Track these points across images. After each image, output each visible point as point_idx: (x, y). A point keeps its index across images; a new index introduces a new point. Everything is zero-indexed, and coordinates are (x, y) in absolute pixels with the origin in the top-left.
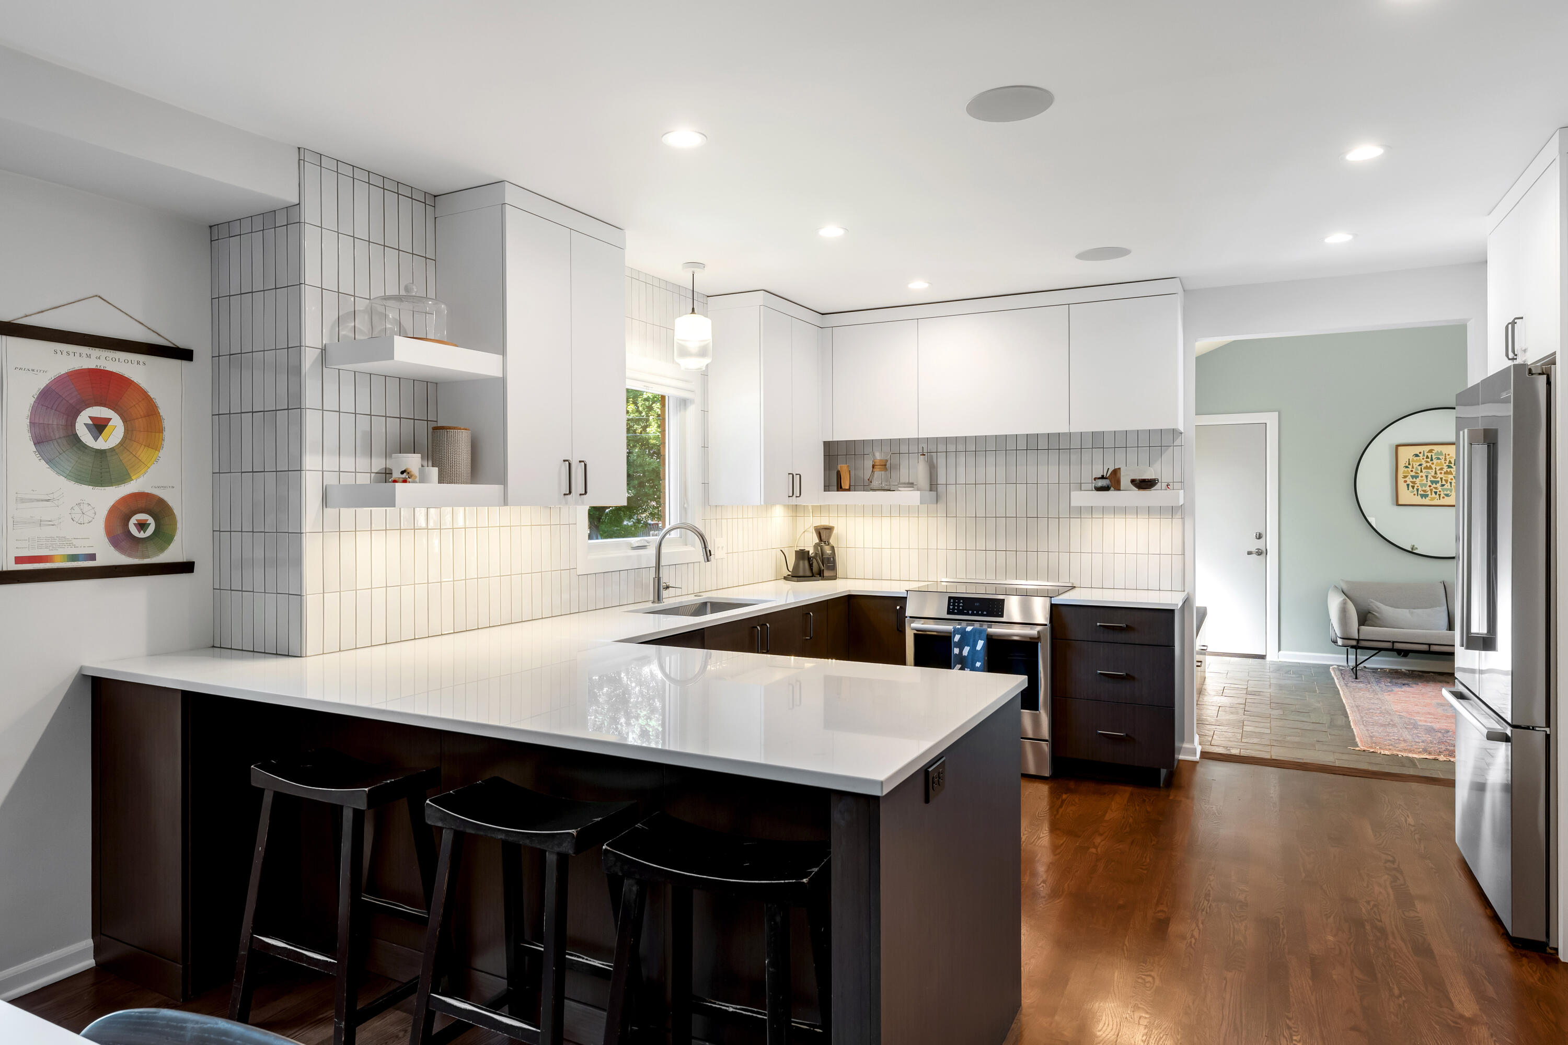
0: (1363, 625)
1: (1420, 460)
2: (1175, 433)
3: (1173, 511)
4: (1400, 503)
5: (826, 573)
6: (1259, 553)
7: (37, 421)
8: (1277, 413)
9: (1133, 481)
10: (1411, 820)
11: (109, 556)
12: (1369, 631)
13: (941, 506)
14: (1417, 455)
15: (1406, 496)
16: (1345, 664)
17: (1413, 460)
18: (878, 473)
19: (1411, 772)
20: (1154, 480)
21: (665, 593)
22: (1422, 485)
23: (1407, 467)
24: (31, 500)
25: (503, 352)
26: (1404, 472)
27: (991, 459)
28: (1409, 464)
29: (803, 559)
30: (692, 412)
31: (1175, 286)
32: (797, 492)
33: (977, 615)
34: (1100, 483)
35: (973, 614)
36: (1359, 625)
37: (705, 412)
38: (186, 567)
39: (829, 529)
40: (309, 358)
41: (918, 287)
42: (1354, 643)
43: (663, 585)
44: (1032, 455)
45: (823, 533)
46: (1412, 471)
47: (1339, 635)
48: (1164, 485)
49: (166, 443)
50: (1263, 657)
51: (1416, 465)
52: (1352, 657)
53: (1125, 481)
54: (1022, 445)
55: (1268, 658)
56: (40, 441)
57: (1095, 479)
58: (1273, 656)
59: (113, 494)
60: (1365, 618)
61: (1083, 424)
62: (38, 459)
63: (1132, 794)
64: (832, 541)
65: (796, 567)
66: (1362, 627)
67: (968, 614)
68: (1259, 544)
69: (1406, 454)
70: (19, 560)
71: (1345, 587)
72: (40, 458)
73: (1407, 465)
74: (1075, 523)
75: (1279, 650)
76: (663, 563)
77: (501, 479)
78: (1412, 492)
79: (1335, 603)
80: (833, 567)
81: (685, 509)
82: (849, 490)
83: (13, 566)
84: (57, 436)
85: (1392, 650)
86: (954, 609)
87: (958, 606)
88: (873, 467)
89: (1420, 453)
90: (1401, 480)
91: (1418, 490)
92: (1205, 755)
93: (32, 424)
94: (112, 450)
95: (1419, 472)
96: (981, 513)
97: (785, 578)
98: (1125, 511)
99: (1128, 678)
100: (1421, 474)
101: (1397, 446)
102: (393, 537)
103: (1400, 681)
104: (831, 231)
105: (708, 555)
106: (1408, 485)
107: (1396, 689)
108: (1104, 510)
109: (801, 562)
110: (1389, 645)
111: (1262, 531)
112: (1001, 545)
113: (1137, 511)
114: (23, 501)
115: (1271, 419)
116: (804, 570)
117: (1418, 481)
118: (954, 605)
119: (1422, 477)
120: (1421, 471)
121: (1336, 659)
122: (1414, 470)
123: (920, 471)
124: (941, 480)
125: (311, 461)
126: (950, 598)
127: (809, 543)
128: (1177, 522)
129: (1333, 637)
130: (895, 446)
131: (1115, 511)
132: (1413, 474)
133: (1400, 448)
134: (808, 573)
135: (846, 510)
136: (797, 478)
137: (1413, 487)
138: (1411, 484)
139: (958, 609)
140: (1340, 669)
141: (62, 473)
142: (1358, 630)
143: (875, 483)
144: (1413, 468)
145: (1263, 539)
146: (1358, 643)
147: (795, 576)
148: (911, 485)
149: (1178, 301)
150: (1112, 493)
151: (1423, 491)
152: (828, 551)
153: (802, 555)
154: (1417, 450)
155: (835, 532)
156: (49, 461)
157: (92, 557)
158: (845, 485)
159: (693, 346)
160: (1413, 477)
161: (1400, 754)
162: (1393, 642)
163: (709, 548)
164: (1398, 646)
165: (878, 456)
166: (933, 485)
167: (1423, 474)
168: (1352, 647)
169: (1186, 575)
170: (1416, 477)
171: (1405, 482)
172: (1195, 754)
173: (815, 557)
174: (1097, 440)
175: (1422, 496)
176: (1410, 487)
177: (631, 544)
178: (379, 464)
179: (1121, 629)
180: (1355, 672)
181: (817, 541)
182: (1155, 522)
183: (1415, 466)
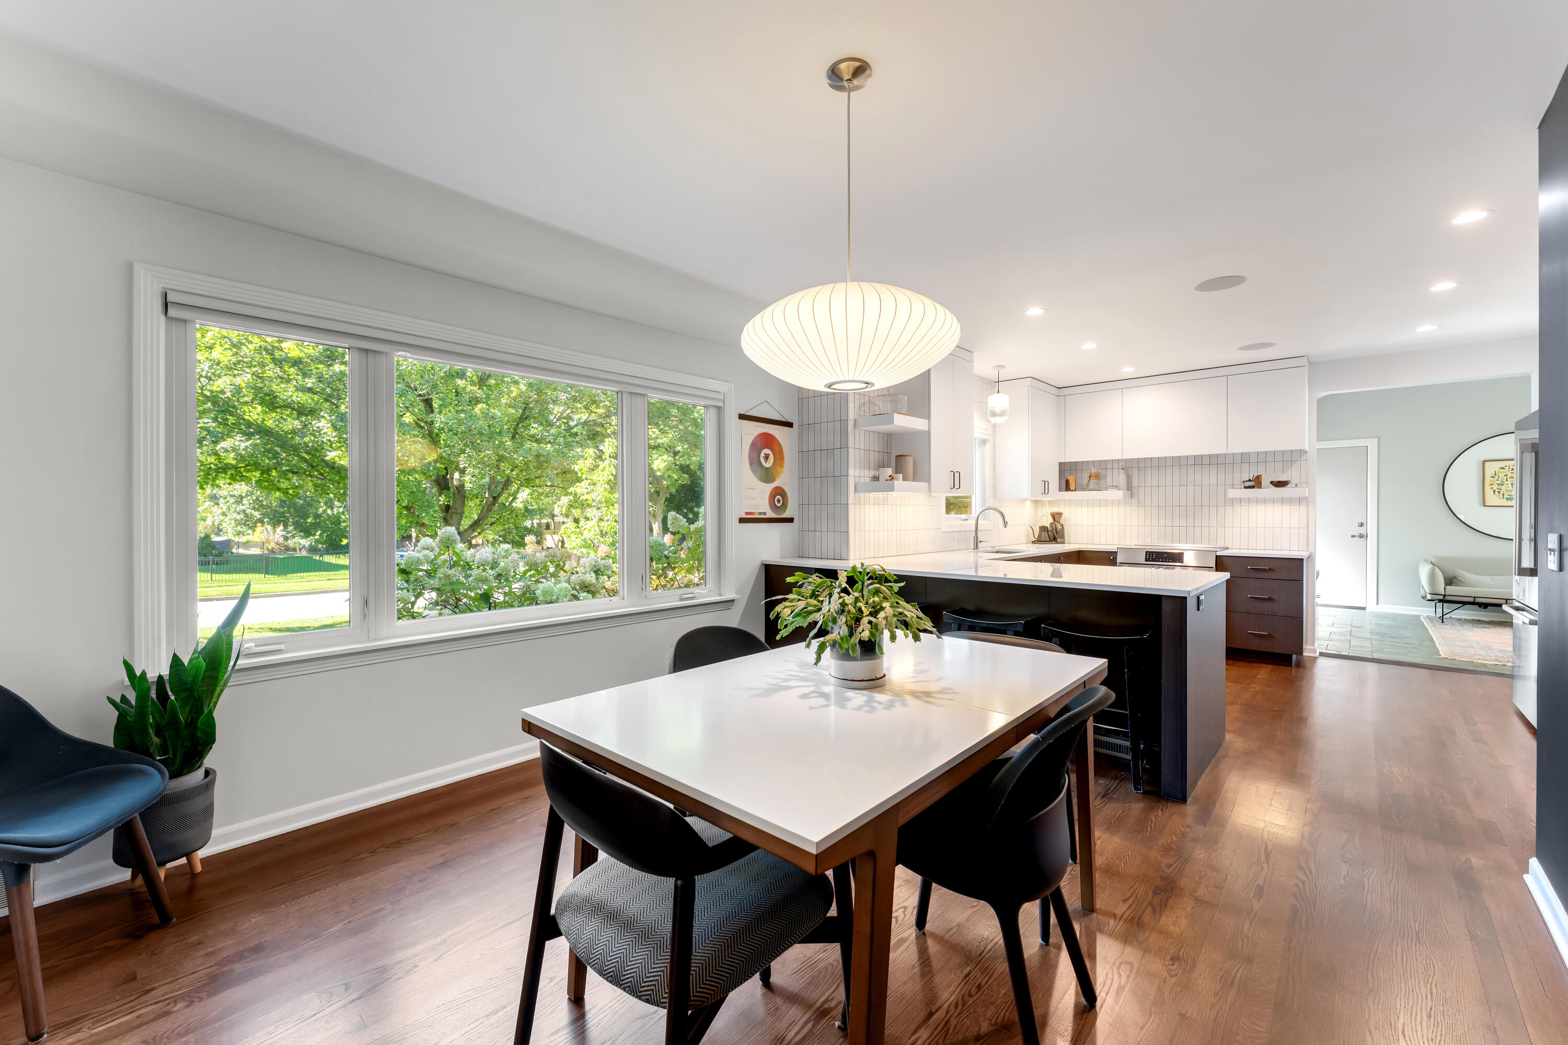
0: (1450, 585)
1: (1506, 472)
2: (1302, 452)
3: (1300, 500)
4: (1486, 505)
5: (1059, 540)
6: (1361, 536)
7: (750, 455)
8: (1377, 439)
9: (1271, 482)
10: (1480, 691)
11: (771, 514)
12: (1452, 590)
13: (1134, 500)
14: (1502, 468)
15: (1491, 499)
16: (1434, 615)
17: (1499, 471)
18: (1092, 481)
19: (1483, 670)
20: (1288, 481)
21: (980, 545)
22: (1507, 491)
23: (1493, 477)
24: (748, 487)
25: (929, 418)
26: (1491, 481)
27: (1169, 471)
28: (1496, 475)
29: (1044, 531)
30: (988, 447)
31: (1303, 361)
32: (1047, 492)
33: (1165, 562)
34: (1248, 484)
35: (1162, 561)
36: (1446, 585)
37: (994, 446)
38: (790, 520)
39: (1060, 514)
40: (851, 424)
41: (1128, 370)
42: (1441, 597)
43: (979, 540)
44: (1198, 468)
45: (1056, 517)
46: (1498, 480)
47: (1428, 591)
48: (1294, 485)
49: (785, 465)
50: (1364, 609)
51: (1502, 475)
52: (1439, 610)
53: (1265, 481)
54: (1191, 462)
55: (1368, 609)
56: (751, 463)
57: (1244, 482)
58: (1372, 607)
59: (771, 486)
60: (1450, 581)
61: (1237, 448)
62: (751, 471)
63: (1272, 668)
64: (1062, 522)
65: (1040, 536)
66: (1448, 587)
67: (1159, 561)
68: (1362, 530)
69: (1491, 468)
70: (747, 513)
71: (1434, 560)
73: (1493, 475)
74: (1229, 509)
75: (1377, 604)
76: (979, 529)
77: (928, 481)
78: (1498, 496)
79: (1424, 571)
80: (1063, 537)
81: (984, 500)
82: (1075, 490)
83: (744, 516)
84: (756, 461)
85: (1473, 603)
86: (1149, 558)
87: (1152, 557)
88: (1090, 477)
89: (1506, 466)
90: (1487, 487)
91: (1503, 495)
92: (1322, 654)
94: (770, 467)
95: (1505, 481)
96: (1162, 504)
97: (1033, 542)
98: (1265, 501)
99: (1270, 599)
100: (1507, 482)
101: (1484, 462)
102: (877, 506)
103: (1481, 625)
104: (1089, 346)
105: (1005, 524)
106: (1494, 491)
107: (1476, 629)
108: (1249, 501)
109: (1043, 533)
110: (1471, 600)
111: (1364, 521)
112: (1176, 523)
113: (1273, 501)
114: (746, 487)
115: (1372, 444)
116: (1045, 537)
117: (1503, 488)
118: (1149, 556)
119: (1507, 484)
120: (1507, 480)
121: (1426, 611)
122: (1500, 479)
123: (1122, 479)
124: (1135, 484)
125: (851, 472)
126: (1146, 552)
127: (1047, 521)
128: (1303, 508)
129: (1423, 593)
130: (1103, 464)
131: (1257, 501)
132: (1499, 482)
133: (1486, 463)
134: (1048, 539)
135: (1070, 502)
136: (1047, 483)
137: (1499, 492)
138: (1497, 490)
139: (1152, 558)
140: (1430, 619)
141: (757, 477)
142: (1445, 589)
143: (1091, 486)
144: (1499, 477)
145: (1364, 527)
146: (1444, 597)
147: (1039, 541)
148: (1116, 487)
149: (1305, 370)
150: (1255, 490)
151: (1509, 495)
152: (1059, 527)
153: (1043, 529)
154: (1503, 464)
155: (1063, 516)
156: (754, 472)
157: (765, 514)
158: (1072, 486)
159: (998, 410)
160: (1498, 485)
161: (1475, 661)
162: (1475, 597)
163: (1006, 520)
164: (1478, 600)
165: (1093, 471)
166: (1129, 488)
167: (1509, 482)
168: (1440, 601)
169: (1309, 540)
170: (1502, 485)
171: (1492, 488)
172: (1316, 652)
173: (1052, 531)
174: (1245, 458)
175: (1507, 499)
176: (1496, 493)
177: (961, 518)
178: (872, 473)
179: (1265, 570)
180: (1442, 619)
181: (1052, 521)
182: (1286, 508)
183: (1501, 477)
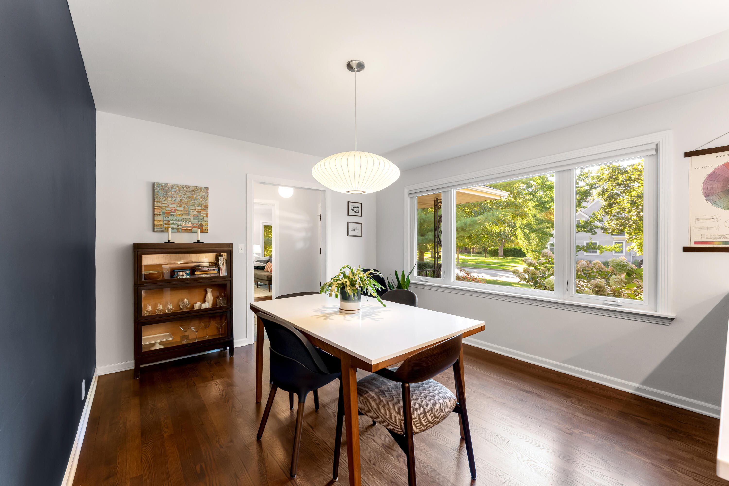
7: (706, 187)
24: (703, 219)
56: (707, 195)
62: (707, 203)
70: (696, 243)
72: (708, 202)
83: (693, 245)
84: (718, 192)
93: (704, 189)
114: (698, 220)
141: (719, 207)
156: (713, 203)
